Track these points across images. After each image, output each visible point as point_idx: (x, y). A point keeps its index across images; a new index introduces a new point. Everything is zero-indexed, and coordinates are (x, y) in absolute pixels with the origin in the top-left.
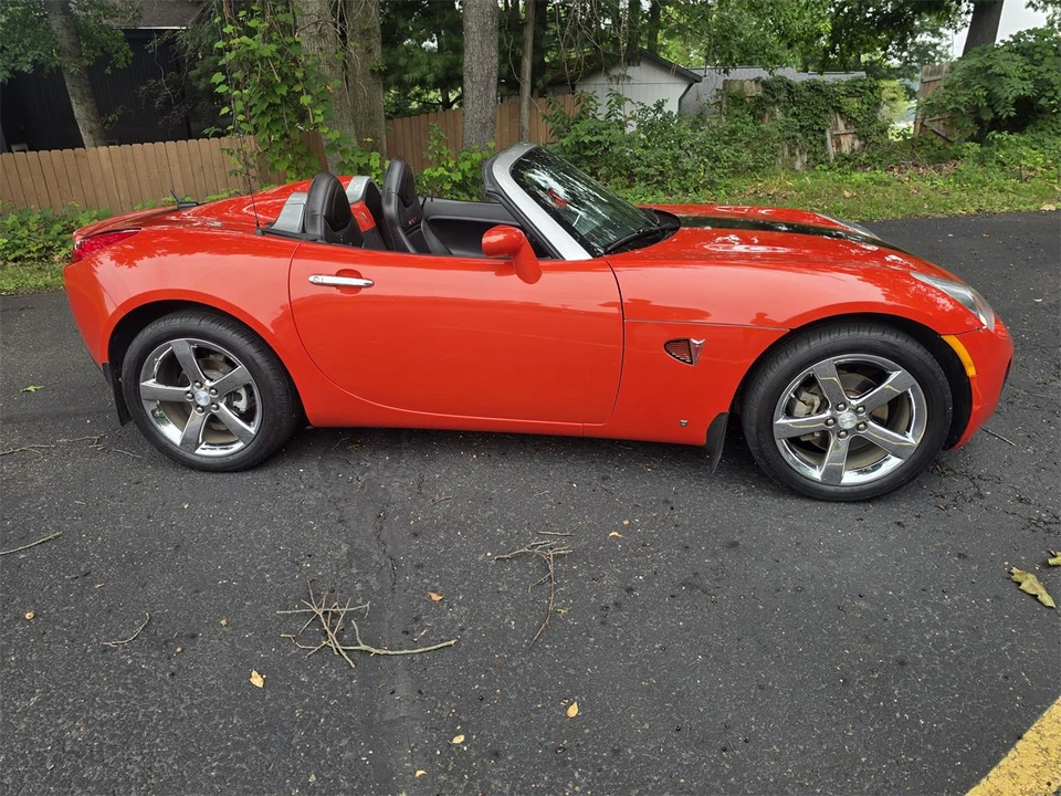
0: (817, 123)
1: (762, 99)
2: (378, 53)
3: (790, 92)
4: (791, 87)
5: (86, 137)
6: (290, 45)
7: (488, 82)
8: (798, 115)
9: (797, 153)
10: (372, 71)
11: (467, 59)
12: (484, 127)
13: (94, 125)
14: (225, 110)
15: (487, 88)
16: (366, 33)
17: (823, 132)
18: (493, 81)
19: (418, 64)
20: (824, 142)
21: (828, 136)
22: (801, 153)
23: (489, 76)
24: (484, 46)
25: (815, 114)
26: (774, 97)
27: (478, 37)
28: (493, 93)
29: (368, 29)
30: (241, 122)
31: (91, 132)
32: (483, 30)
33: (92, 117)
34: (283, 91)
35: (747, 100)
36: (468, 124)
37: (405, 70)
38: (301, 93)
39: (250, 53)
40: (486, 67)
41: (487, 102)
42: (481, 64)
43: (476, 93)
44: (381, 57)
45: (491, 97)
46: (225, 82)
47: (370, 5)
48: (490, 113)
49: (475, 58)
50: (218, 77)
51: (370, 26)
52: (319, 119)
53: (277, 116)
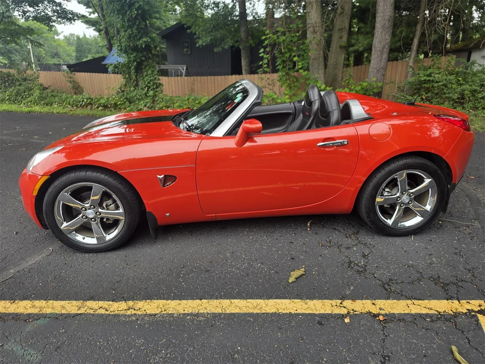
2: (345, 39)
5: (244, 72)
6: (293, 37)
7: (383, 51)
10: (340, 46)
11: (374, 40)
12: (378, 71)
13: (247, 68)
14: (261, 63)
15: (382, 53)
16: (341, 30)
18: (386, 50)
19: (359, 43)
23: (384, 48)
24: (383, 34)
27: (380, 30)
28: (385, 56)
29: (342, 29)
30: (265, 67)
31: (245, 70)
32: (383, 27)
33: (247, 65)
36: (370, 70)
37: (353, 45)
38: (295, 56)
39: (275, 40)
40: (382, 44)
41: (381, 60)
42: (380, 42)
43: (376, 55)
44: (346, 40)
45: (384, 57)
46: (264, 52)
47: (344, 18)
48: (382, 65)
49: (377, 40)
50: (262, 50)
51: (343, 27)
52: (300, 67)
53: (285, 65)
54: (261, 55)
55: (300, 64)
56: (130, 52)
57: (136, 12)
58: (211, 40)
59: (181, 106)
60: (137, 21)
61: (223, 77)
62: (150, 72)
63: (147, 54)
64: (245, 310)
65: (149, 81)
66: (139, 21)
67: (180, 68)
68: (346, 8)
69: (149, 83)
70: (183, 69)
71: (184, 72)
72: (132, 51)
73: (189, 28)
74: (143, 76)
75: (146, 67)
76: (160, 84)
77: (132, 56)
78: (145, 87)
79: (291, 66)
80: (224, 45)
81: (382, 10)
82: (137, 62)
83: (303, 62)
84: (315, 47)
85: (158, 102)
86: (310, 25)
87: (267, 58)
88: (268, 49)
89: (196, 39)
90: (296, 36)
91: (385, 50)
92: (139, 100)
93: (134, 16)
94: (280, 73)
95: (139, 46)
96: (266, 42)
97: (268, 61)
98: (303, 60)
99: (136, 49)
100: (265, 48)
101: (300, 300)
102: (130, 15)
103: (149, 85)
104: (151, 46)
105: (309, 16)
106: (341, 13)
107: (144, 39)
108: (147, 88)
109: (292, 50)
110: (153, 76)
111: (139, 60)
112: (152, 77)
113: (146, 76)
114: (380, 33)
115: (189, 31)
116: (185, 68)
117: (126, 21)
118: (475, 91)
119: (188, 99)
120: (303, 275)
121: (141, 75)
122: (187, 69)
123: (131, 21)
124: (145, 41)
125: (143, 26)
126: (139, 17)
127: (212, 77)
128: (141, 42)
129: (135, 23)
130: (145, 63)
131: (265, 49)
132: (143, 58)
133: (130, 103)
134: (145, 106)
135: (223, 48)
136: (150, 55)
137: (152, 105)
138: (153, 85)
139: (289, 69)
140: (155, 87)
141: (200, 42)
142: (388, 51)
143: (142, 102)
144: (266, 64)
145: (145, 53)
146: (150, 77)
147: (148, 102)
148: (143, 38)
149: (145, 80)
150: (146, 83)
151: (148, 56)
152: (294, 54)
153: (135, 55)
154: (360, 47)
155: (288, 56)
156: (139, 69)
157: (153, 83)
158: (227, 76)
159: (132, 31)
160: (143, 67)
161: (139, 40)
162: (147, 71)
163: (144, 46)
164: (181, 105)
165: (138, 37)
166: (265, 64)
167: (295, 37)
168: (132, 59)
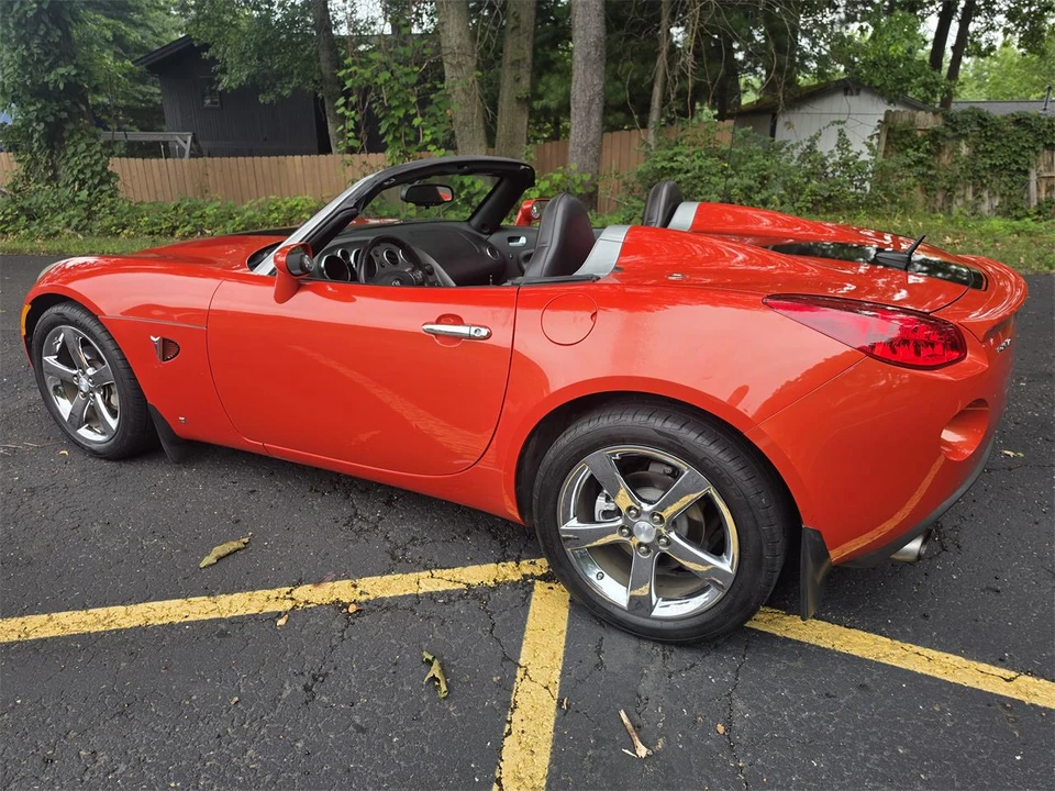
0: (1016, 162)
1: (938, 133)
3: (980, 125)
4: (985, 120)
5: (334, 148)
6: (407, 74)
7: (590, 108)
8: (992, 152)
9: (985, 194)
10: (517, 98)
12: (585, 151)
14: (341, 128)
15: (589, 114)
16: (516, 63)
17: (1026, 173)
18: (597, 107)
20: (1025, 184)
21: (1033, 177)
22: (990, 197)
23: (592, 101)
25: (1015, 152)
26: (954, 130)
27: (582, 66)
28: (596, 119)
29: (518, 61)
30: (349, 138)
34: (401, 113)
35: (919, 134)
36: (571, 148)
37: (540, 97)
38: (415, 116)
39: (368, 80)
40: (588, 94)
41: (588, 128)
42: (584, 91)
43: (578, 118)
44: (528, 86)
45: (593, 122)
46: (346, 105)
47: (522, 38)
48: (592, 137)
49: (578, 86)
50: (341, 101)
51: (520, 58)
52: (428, 139)
53: (398, 135)
54: (339, 111)
55: (428, 132)
56: (27, 98)
57: (35, 5)
58: (248, 76)
59: (156, 224)
60: (42, 26)
61: (274, 158)
62: (83, 146)
63: (75, 103)
64: (74, 630)
65: (80, 167)
66: (46, 25)
67: (178, 139)
68: (524, 18)
69: (80, 171)
70: (184, 140)
71: (187, 147)
72: (32, 96)
73: (206, 47)
74: (66, 154)
75: (71, 135)
76: (110, 174)
77: (32, 108)
78: (74, 182)
79: (412, 138)
80: (282, 88)
81: (581, 23)
82: (46, 124)
83: (434, 129)
84: (463, 97)
85: (101, 215)
86: (449, 51)
87: (353, 119)
88: (353, 99)
89: (216, 73)
90: (415, 72)
91: (594, 107)
92: (54, 211)
93: (30, 14)
94: (388, 153)
95: (51, 86)
96: (349, 84)
97: (356, 124)
98: (435, 125)
99: (41, 92)
100: (347, 94)
101: (205, 598)
102: (21, 11)
103: (81, 176)
104: (82, 87)
105: (443, 31)
106: (513, 29)
107: (62, 71)
108: (77, 183)
109: (408, 101)
110: (91, 157)
111: (51, 119)
112: (89, 159)
113: (74, 155)
114: (581, 72)
115: (206, 55)
116: (189, 138)
117: (11, 25)
118: (750, 188)
119: (175, 209)
120: (239, 549)
121: (62, 155)
122: (194, 140)
123: (24, 26)
124: (62, 75)
125: (57, 40)
126: (45, 18)
127: (249, 159)
128: (52, 76)
129: (36, 32)
130: (70, 126)
131: (347, 98)
132: (64, 115)
133: (31, 218)
134: (68, 224)
135: (280, 95)
136: (84, 108)
137: (85, 222)
138: (92, 177)
139: (408, 143)
140: (96, 181)
141: (225, 80)
142: (601, 109)
143: (60, 217)
144: (352, 130)
145: (68, 103)
146: (84, 157)
147: (74, 217)
148: (58, 66)
149: (72, 163)
150: (75, 172)
151: (76, 110)
152: (412, 112)
153: (39, 106)
154: (551, 102)
155: (402, 116)
156: (55, 138)
157: (93, 172)
158: (281, 158)
159: (28, 49)
160: (66, 134)
161: (49, 70)
162: (75, 145)
163: (61, 86)
164: (156, 220)
165: (46, 64)
166: (349, 131)
167: (412, 76)
168: (33, 116)
